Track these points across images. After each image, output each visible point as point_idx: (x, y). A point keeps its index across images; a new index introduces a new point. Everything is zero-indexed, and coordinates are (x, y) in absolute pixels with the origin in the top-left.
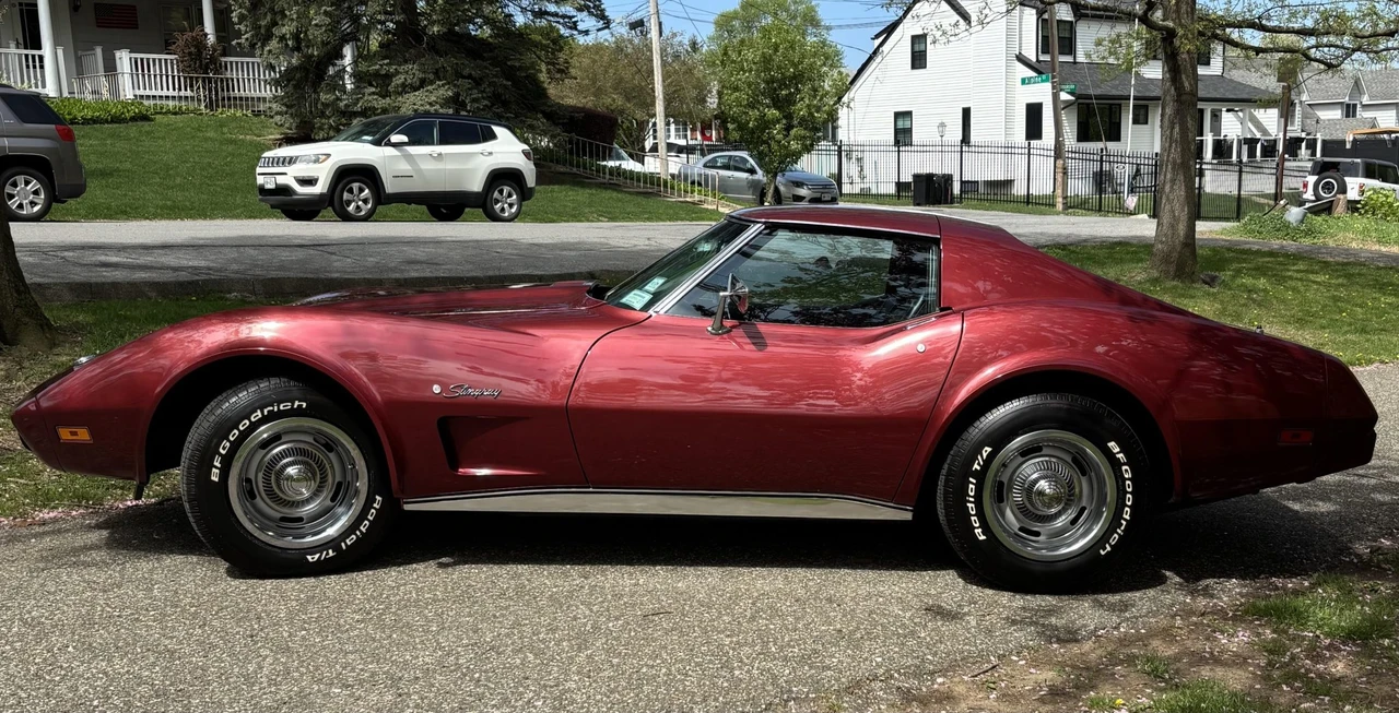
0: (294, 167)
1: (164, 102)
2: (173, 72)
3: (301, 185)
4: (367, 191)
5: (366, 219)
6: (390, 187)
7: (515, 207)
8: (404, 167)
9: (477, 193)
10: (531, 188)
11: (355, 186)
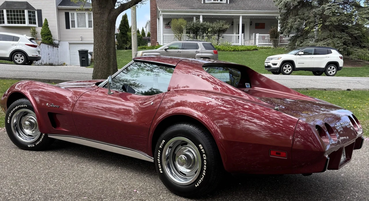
0: (272, 60)
1: (264, 46)
2: (269, 38)
3: (273, 65)
4: (290, 67)
5: (289, 74)
6: (297, 66)
7: (335, 72)
8: (302, 61)
9: (323, 68)
10: (341, 67)
11: (287, 65)
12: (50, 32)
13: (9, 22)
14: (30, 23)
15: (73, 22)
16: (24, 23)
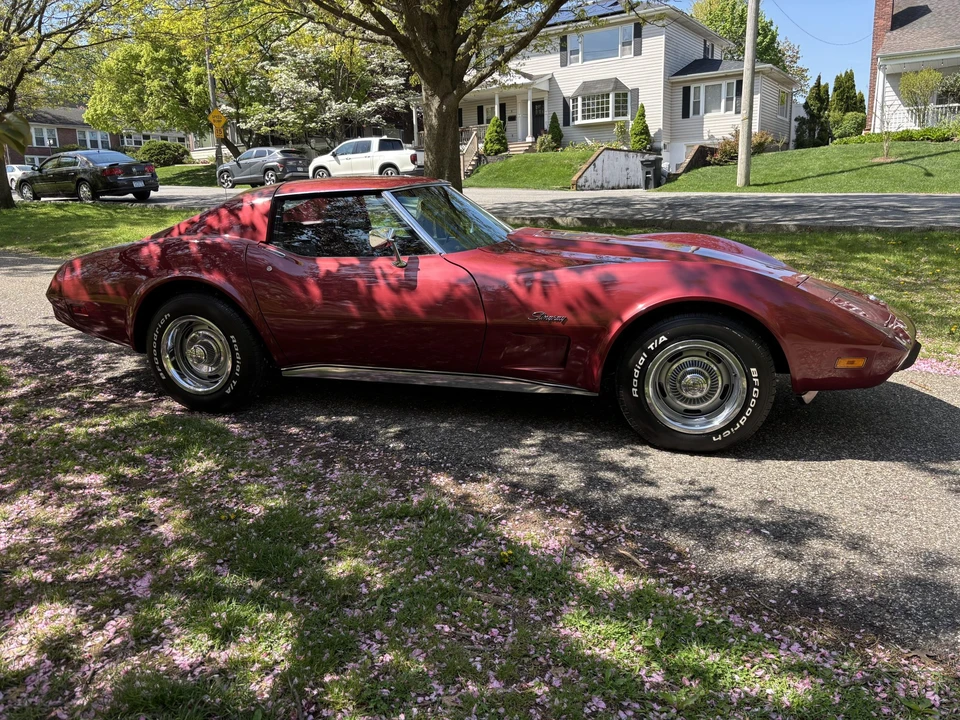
12: (647, 127)
13: (584, 117)
14: (617, 114)
15: (697, 104)
16: (607, 115)
